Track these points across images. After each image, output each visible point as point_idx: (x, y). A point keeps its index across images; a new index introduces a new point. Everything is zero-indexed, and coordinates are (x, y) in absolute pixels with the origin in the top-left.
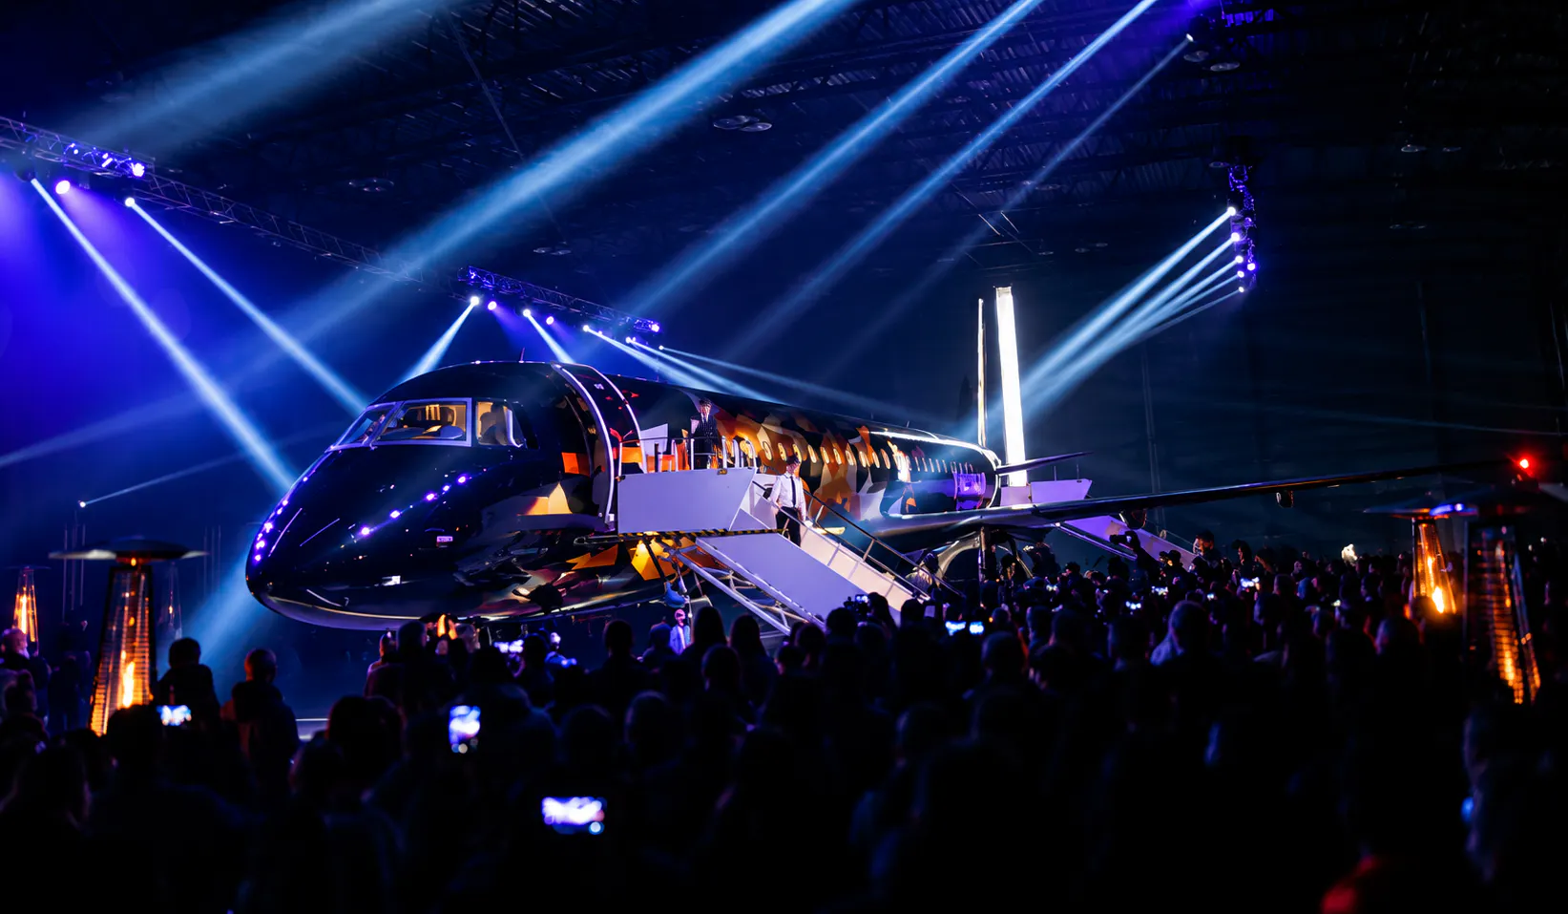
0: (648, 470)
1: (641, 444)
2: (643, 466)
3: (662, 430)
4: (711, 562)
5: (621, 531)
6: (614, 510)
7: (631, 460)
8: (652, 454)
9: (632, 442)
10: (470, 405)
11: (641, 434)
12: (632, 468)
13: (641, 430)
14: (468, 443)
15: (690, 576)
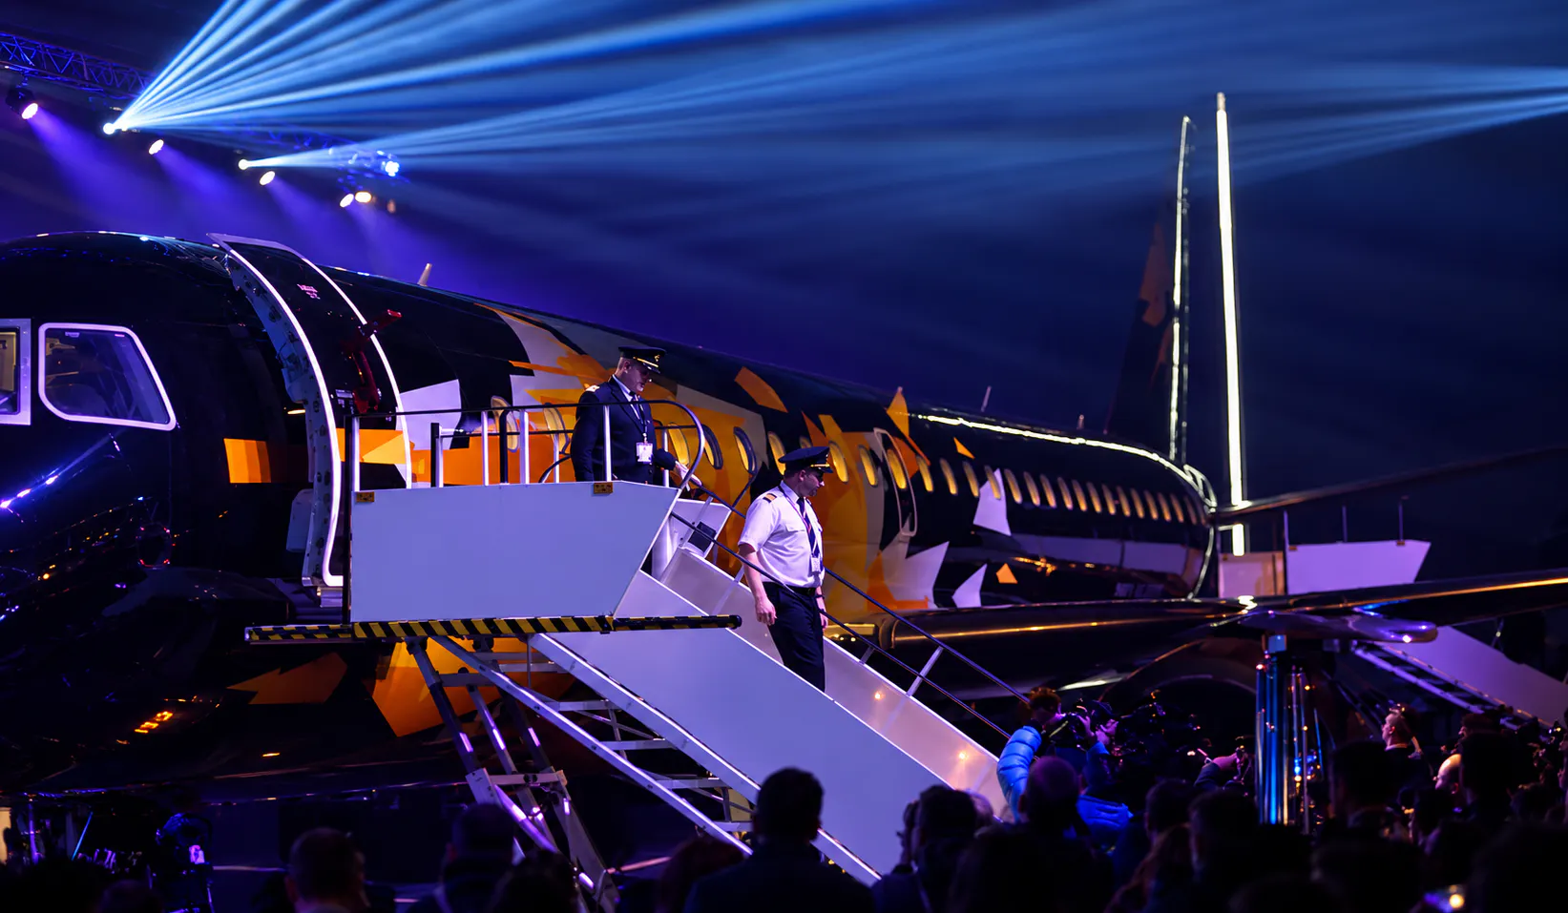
0: (414, 478)
1: (402, 422)
2: (406, 470)
3: (447, 394)
4: (565, 686)
5: (356, 617)
6: (341, 565)
7: (377, 457)
8: (425, 444)
9: (382, 417)
10: (26, 334)
11: (402, 401)
12: (384, 477)
13: (401, 391)
14: (24, 418)
15: (513, 716)
